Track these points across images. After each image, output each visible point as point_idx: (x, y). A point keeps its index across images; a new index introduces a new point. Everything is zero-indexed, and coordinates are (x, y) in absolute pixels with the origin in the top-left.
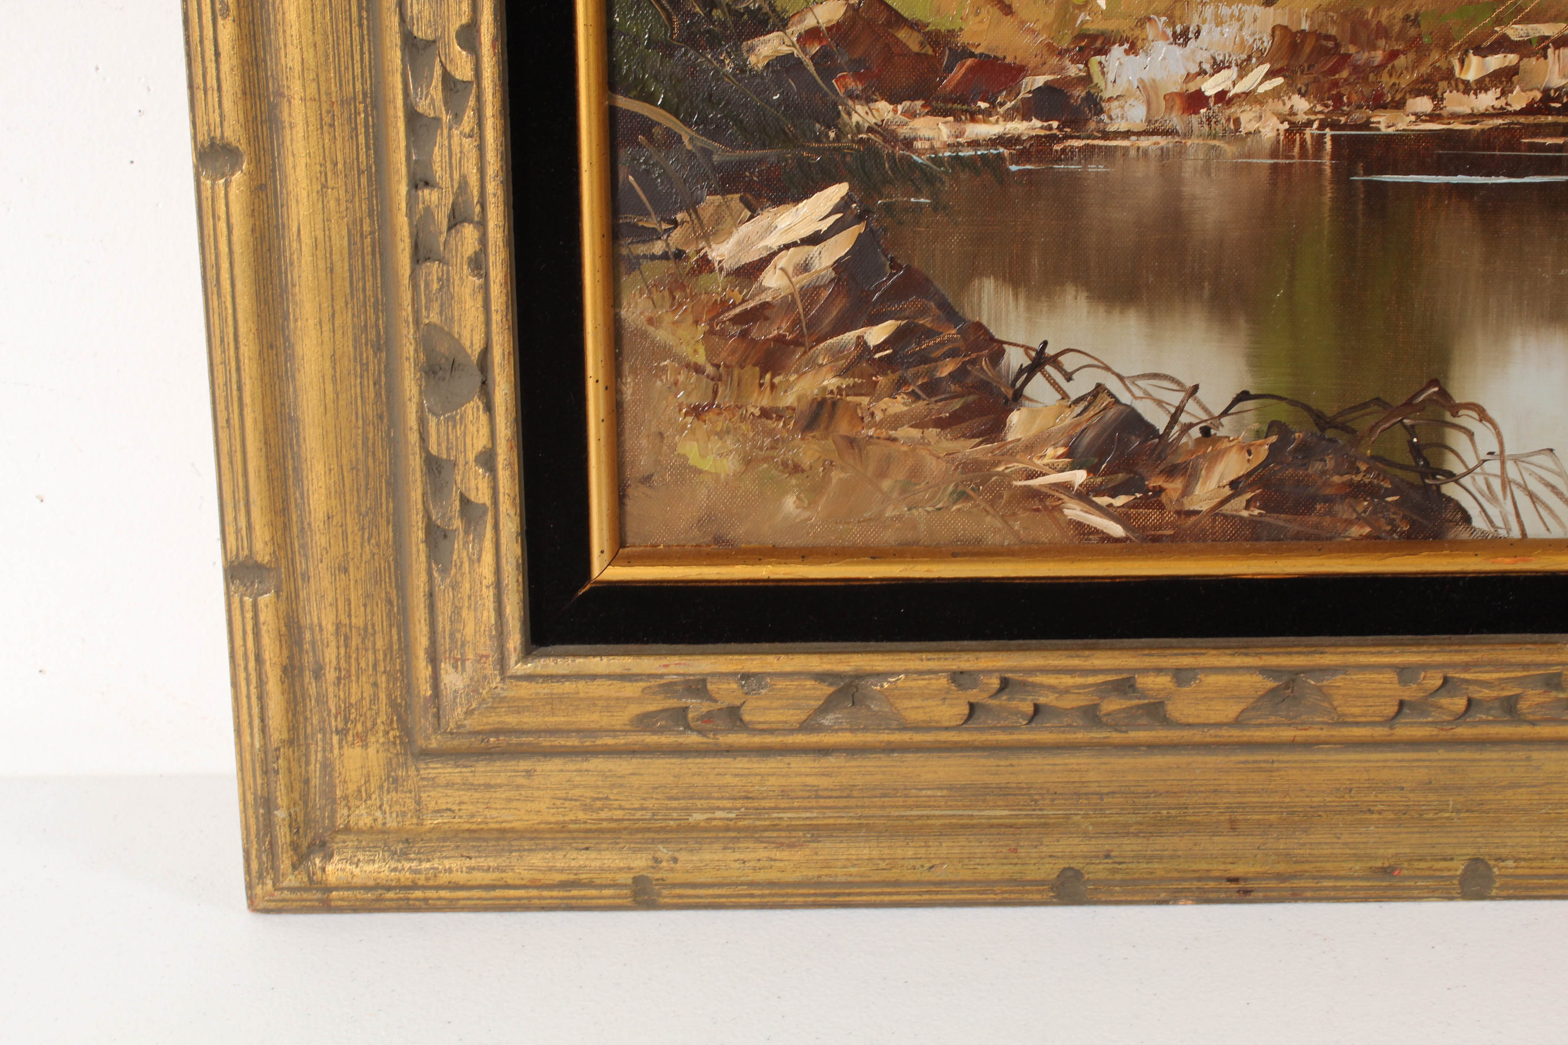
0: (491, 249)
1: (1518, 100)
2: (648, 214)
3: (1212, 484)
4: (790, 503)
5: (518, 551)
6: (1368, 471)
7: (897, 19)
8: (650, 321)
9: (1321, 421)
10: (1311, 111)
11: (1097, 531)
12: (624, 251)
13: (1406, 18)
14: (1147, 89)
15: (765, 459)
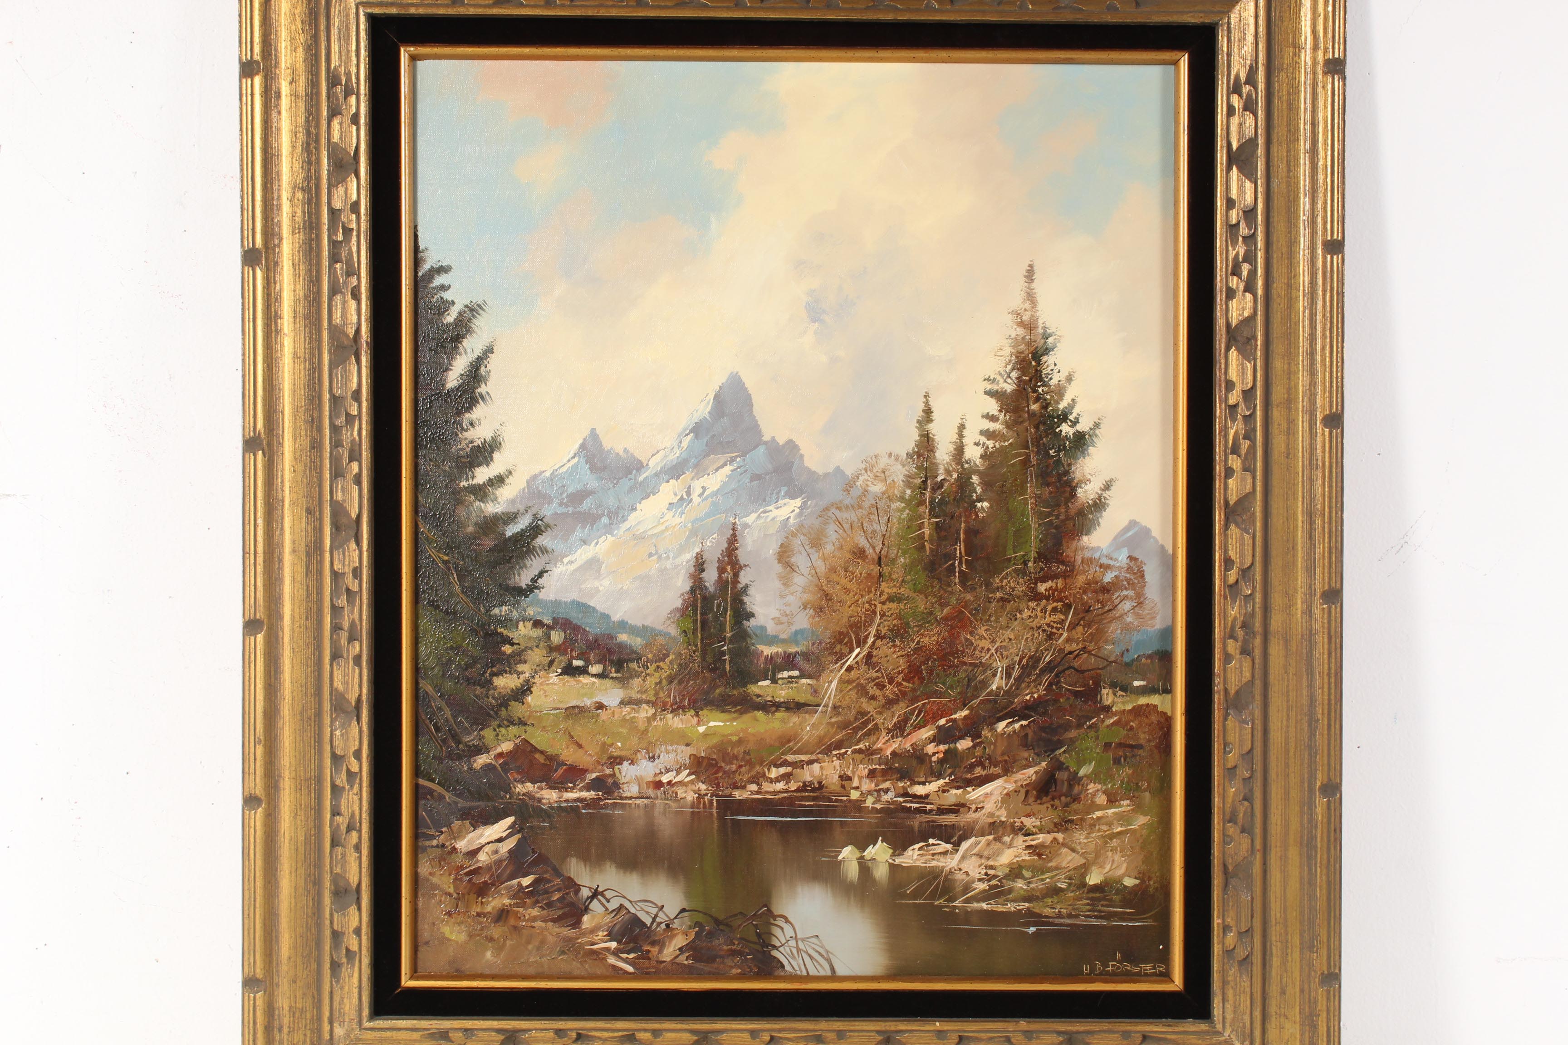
0: (363, 841)
1: (793, 786)
2: (429, 828)
3: (671, 949)
4: (489, 954)
5: (369, 972)
6: (739, 944)
7: (535, 750)
8: (430, 874)
9: (717, 922)
10: (707, 790)
11: (622, 969)
12: (420, 844)
13: (745, 752)
14: (639, 780)
15: (478, 935)
